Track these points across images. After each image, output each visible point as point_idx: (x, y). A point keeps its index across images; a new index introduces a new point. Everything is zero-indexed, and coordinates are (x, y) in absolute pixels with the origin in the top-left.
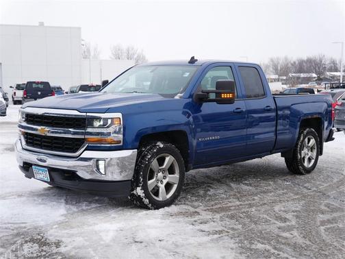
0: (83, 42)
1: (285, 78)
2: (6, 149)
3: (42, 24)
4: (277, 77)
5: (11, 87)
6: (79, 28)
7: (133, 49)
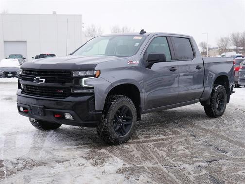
0: (83, 25)
1: (242, 48)
2: (4, 99)
3: (55, 13)
4: (235, 47)
5: (33, 58)
6: (81, 15)
7: (127, 28)
